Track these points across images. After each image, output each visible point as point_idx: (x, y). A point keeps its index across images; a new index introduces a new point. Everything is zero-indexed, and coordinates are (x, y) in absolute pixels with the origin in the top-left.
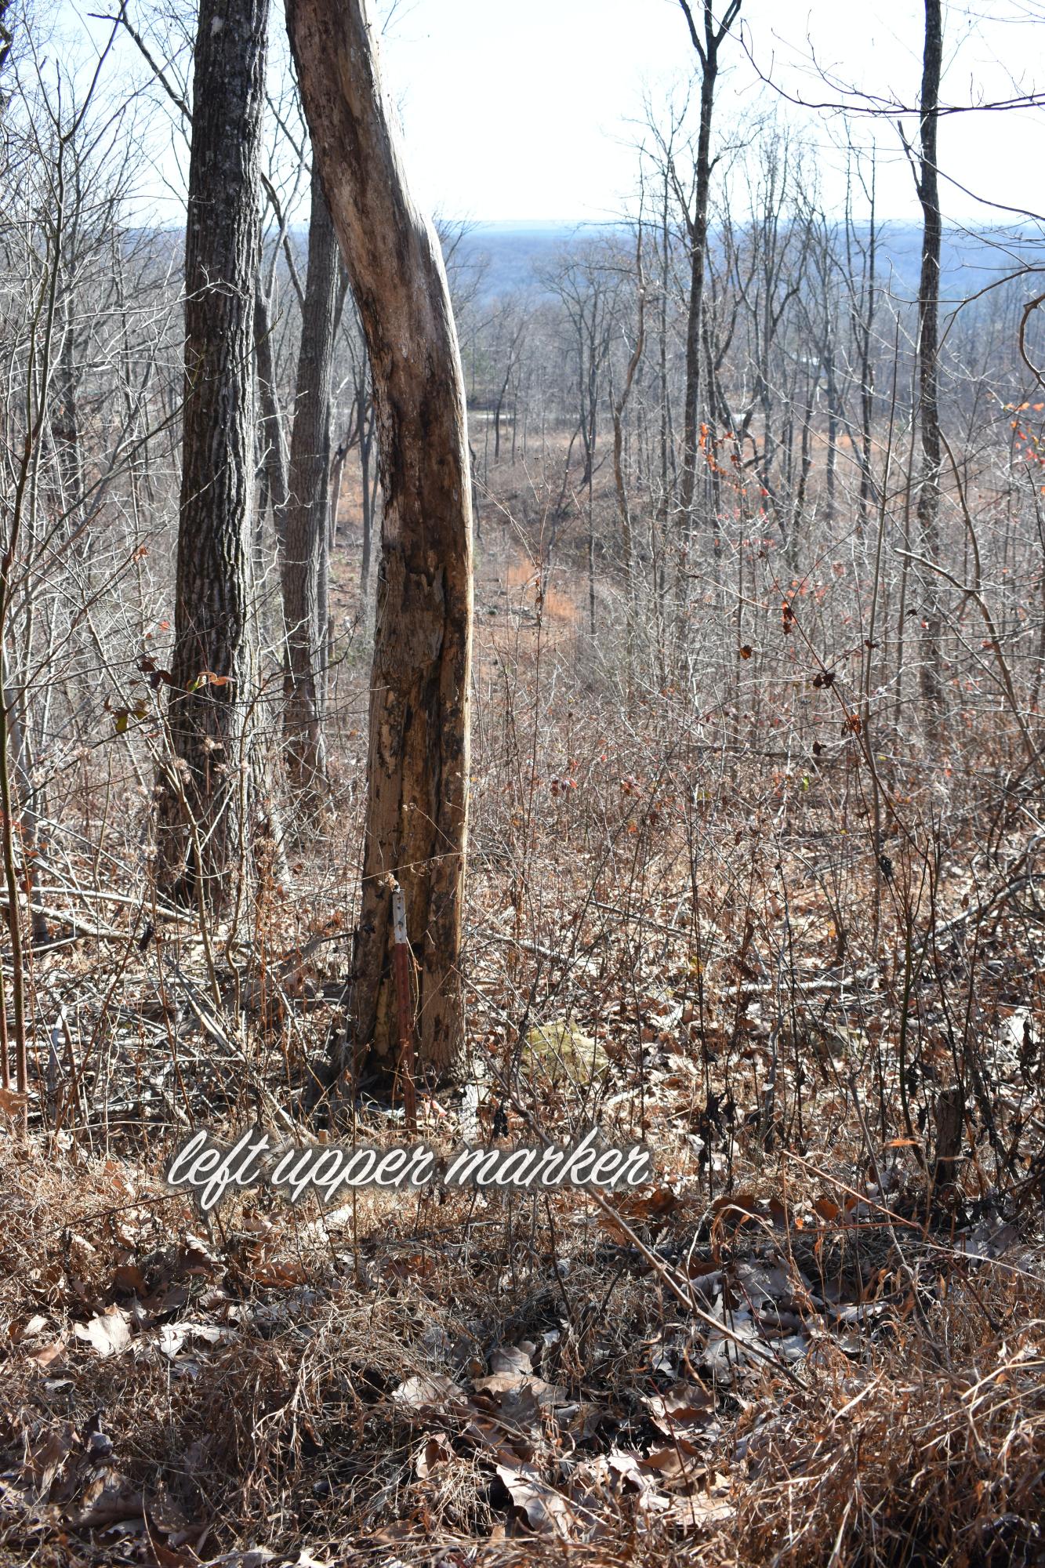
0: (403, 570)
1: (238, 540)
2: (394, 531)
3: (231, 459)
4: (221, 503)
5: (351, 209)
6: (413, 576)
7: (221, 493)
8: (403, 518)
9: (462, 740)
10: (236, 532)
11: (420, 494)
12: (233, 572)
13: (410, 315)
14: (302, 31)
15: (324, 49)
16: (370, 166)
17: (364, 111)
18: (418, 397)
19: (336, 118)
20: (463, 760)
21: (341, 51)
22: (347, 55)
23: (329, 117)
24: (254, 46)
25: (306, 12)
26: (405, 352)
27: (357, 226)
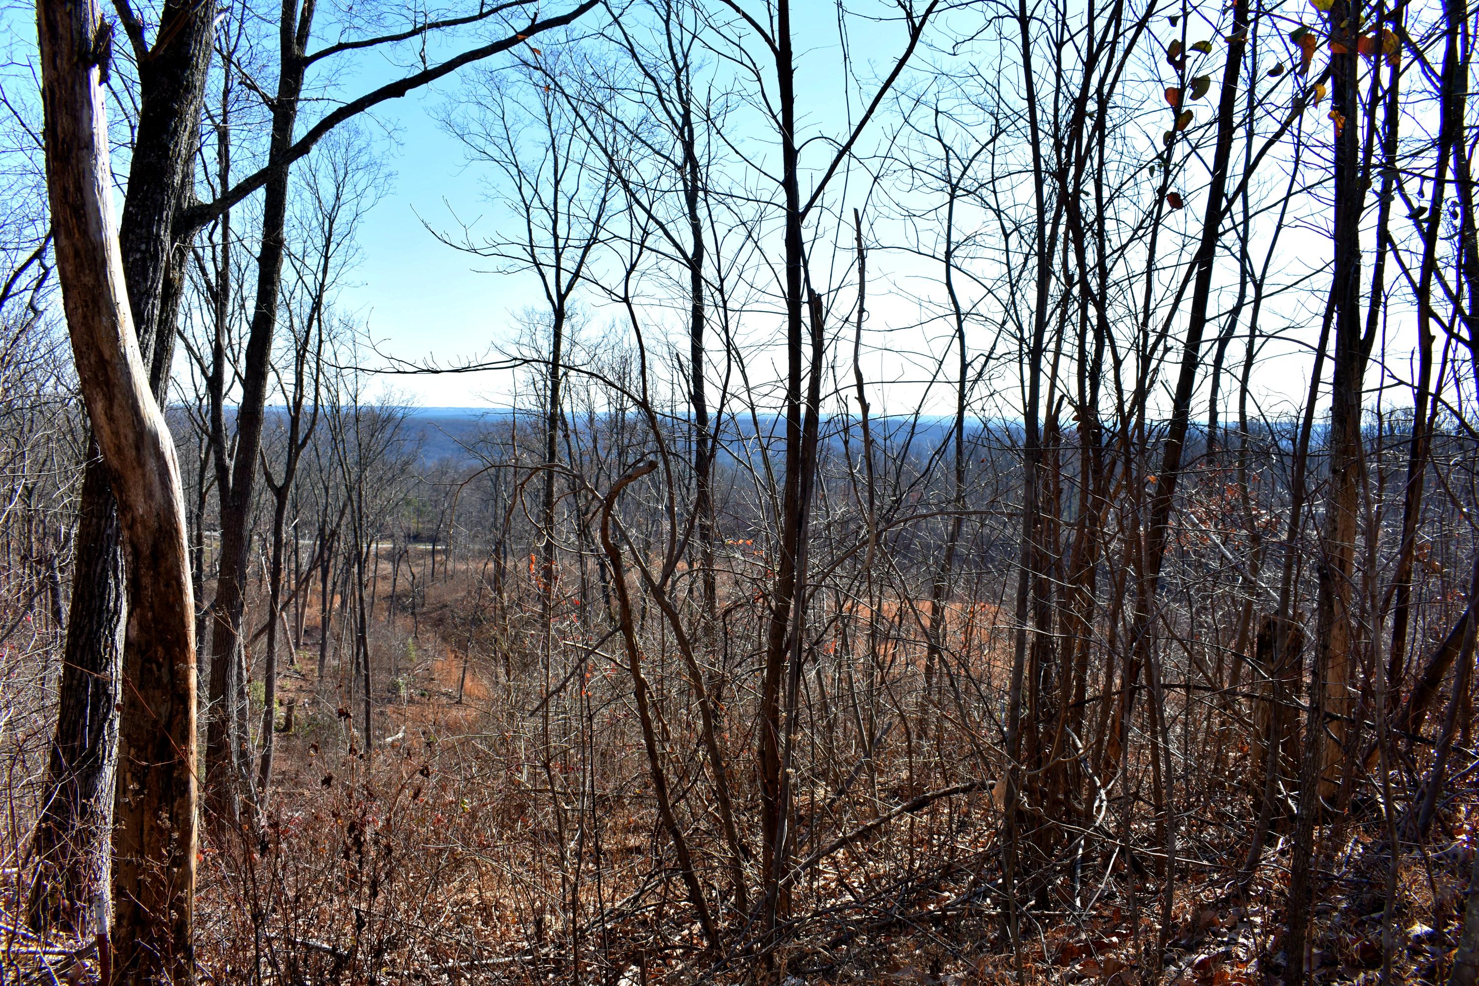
0: (139, 660)
1: (113, 640)
2: (134, 633)
3: (112, 581)
4: (101, 612)
5: (103, 417)
6: (147, 665)
7: (102, 605)
8: (140, 624)
9: (187, 782)
10: (112, 634)
11: (152, 607)
12: (107, 664)
13: (145, 487)
14: (71, 305)
15: (85, 317)
16: (116, 390)
17: (112, 356)
18: (150, 541)
19: (93, 359)
20: (189, 797)
21: (96, 319)
22: (101, 321)
23: (88, 359)
24: (149, 297)
25: (74, 293)
26: (141, 511)
27: (107, 428)
